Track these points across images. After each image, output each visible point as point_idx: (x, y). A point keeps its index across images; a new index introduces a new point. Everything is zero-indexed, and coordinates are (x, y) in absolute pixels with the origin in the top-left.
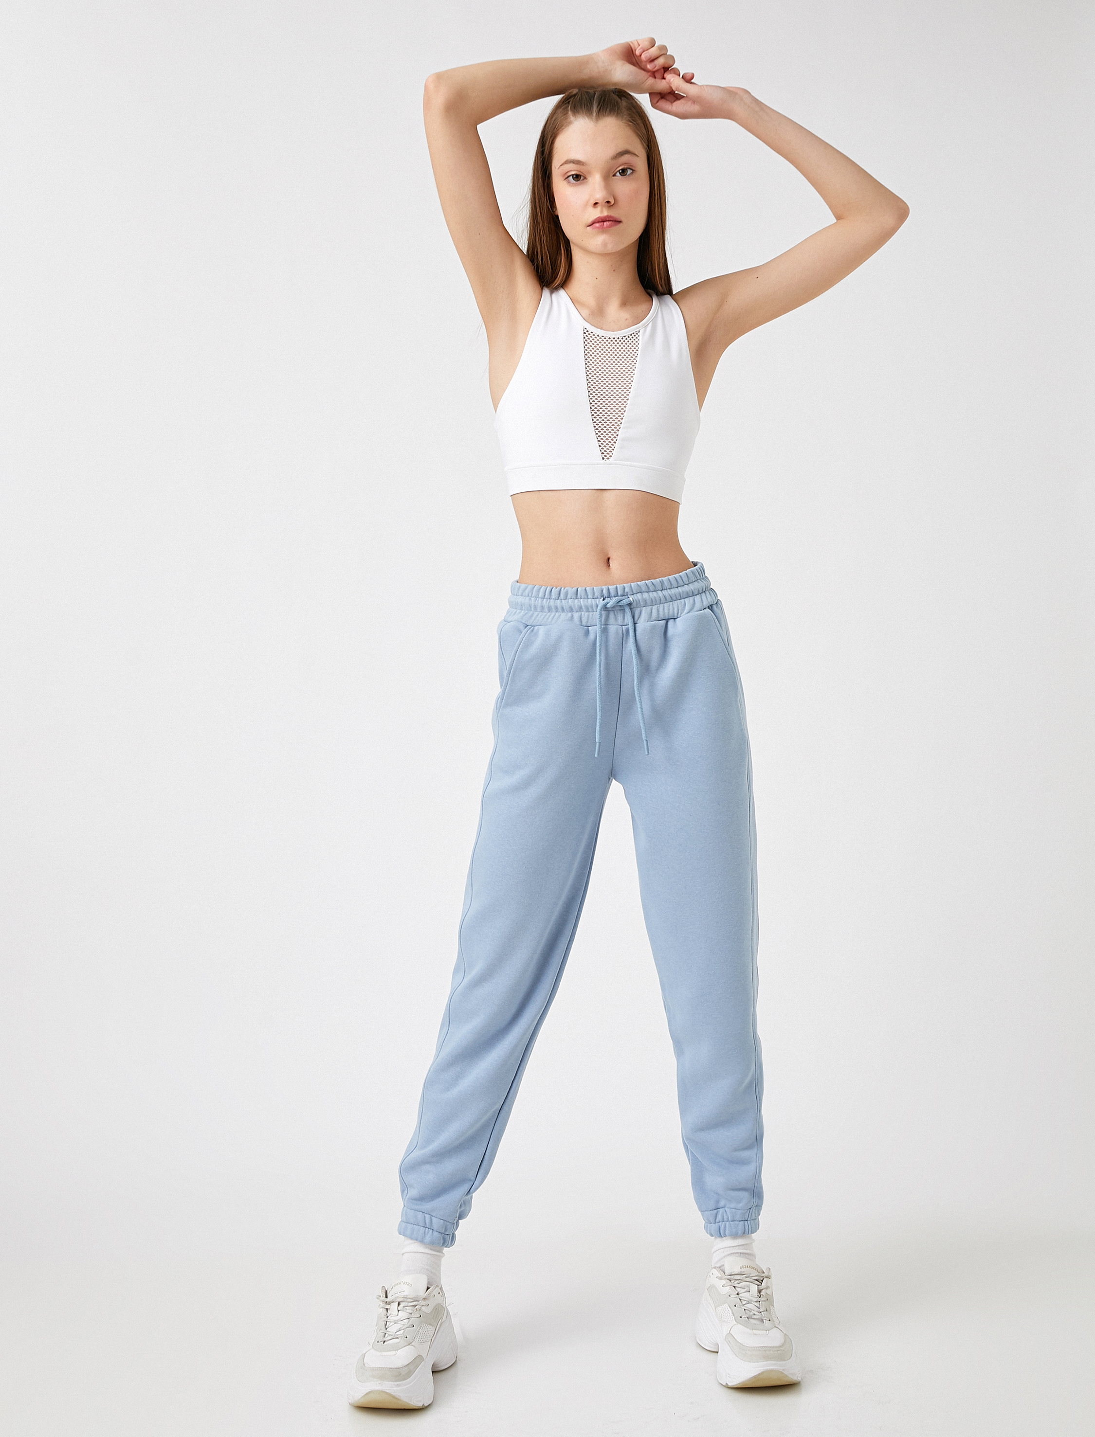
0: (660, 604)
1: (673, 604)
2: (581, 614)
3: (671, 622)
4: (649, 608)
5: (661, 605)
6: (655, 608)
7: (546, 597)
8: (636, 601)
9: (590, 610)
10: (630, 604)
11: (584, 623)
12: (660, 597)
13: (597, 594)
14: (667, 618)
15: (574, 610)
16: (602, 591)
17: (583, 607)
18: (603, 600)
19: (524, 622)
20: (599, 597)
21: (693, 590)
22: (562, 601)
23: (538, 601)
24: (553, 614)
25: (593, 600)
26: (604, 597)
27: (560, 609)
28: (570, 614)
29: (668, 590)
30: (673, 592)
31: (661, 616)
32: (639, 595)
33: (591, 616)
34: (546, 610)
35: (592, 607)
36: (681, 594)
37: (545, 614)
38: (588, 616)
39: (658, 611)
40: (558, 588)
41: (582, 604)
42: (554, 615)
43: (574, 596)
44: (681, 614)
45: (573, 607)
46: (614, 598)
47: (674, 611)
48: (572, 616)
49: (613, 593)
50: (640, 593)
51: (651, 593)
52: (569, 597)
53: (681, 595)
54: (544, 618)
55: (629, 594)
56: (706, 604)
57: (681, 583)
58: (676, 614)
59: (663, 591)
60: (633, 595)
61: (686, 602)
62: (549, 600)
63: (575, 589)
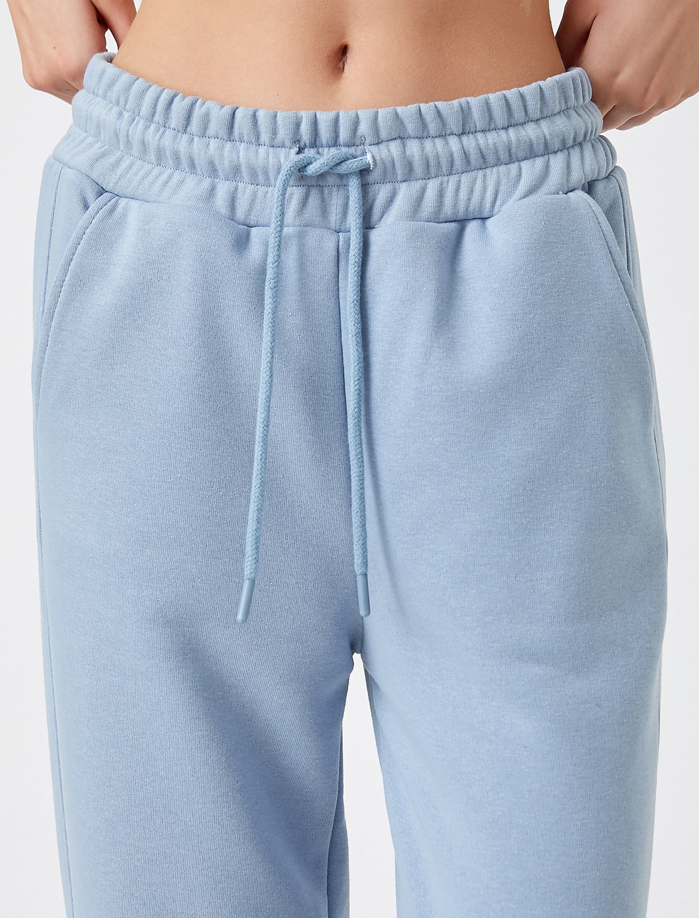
0: (450, 174)
1: (485, 176)
2: (236, 189)
3: (472, 228)
4: (416, 186)
5: (451, 177)
6: (432, 186)
7: (156, 118)
8: (384, 163)
9: (261, 178)
10: (364, 172)
11: (240, 214)
12: (452, 155)
13: (283, 134)
14: (461, 213)
15: (220, 173)
16: (298, 125)
17: (244, 169)
18: (299, 152)
19: (94, 177)
20: (288, 143)
21: (548, 137)
22: (192, 140)
23: (137, 123)
24: (168, 172)
25: (271, 150)
26: (302, 144)
27: (185, 163)
28: (207, 183)
29: (479, 135)
30: (490, 141)
31: (448, 209)
32: (394, 147)
33: (260, 194)
34: (152, 157)
35: (266, 173)
36: (514, 145)
37: (148, 167)
38: (254, 195)
39: (441, 194)
40: (188, 100)
41: (241, 160)
42: (170, 177)
43: (223, 133)
44: (501, 205)
45: (217, 162)
46: (326, 149)
47: (483, 198)
48: (213, 189)
49: (325, 135)
50: (398, 141)
51: (428, 144)
52: (212, 130)
53: (513, 151)
54: (143, 178)
55: (367, 142)
56: (577, 176)
57: (519, 115)
58: (488, 206)
59: (464, 138)
60: (378, 144)
61: (524, 171)
62: (162, 129)
63: (227, 109)
